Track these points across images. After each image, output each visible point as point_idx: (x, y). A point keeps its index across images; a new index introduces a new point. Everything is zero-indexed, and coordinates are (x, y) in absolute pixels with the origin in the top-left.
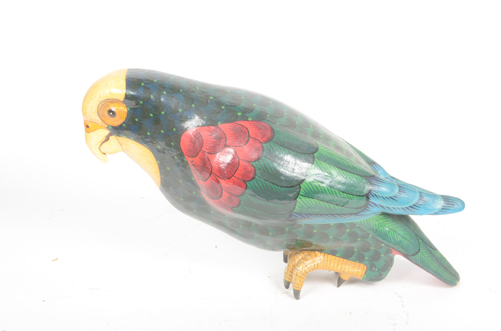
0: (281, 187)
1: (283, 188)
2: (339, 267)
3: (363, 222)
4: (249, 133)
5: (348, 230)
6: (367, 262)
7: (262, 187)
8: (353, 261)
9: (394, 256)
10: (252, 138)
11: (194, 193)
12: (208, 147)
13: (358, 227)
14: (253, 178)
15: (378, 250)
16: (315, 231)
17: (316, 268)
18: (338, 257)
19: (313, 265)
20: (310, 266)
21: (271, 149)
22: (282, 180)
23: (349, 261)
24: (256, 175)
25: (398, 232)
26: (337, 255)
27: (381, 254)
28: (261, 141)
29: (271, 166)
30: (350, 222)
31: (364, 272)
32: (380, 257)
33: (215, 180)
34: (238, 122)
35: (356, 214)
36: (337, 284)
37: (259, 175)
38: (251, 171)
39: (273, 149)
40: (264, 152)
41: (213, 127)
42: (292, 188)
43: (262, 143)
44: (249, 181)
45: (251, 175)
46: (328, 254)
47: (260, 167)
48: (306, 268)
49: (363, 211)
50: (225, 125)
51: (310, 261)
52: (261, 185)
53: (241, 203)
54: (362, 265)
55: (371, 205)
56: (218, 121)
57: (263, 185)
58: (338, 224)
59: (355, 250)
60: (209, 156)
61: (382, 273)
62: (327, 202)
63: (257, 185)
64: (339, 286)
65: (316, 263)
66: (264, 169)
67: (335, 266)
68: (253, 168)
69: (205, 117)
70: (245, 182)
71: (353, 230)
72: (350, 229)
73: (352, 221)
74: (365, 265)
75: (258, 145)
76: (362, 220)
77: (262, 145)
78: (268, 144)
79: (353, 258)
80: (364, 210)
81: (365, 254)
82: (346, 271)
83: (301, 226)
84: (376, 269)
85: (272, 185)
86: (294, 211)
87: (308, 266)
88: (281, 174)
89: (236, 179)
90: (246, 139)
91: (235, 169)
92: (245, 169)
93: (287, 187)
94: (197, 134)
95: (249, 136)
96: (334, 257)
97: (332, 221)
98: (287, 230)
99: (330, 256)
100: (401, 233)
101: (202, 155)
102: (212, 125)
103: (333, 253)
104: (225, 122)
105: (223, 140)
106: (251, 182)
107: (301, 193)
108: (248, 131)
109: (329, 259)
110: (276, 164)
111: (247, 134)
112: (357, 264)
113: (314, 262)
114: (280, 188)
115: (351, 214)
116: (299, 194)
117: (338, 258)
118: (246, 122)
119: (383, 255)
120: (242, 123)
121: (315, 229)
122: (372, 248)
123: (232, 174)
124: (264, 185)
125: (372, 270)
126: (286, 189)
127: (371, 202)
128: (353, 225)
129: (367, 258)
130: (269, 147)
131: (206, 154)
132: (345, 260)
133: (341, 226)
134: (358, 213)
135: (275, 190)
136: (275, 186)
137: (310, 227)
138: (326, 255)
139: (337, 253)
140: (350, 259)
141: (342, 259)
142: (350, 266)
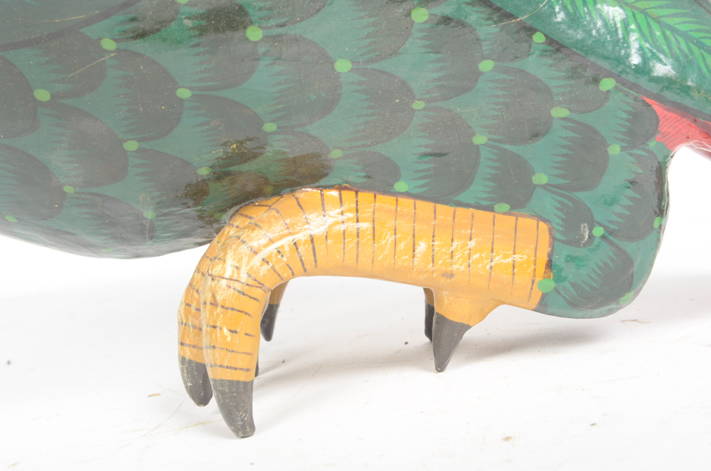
2: (422, 247)
5: (421, 16)
6: (548, 203)
8: (478, 207)
9: (667, 157)
15: (589, 119)
17: (309, 259)
18: (408, 195)
19: (286, 242)
20: (273, 248)
23: (461, 211)
25: (670, 21)
26: (401, 186)
27: (604, 144)
31: (543, 258)
32: (606, 158)
36: (433, 364)
46: (358, 187)
48: (257, 260)
54: (528, 223)
59: (480, 139)
61: (629, 247)
64: (440, 367)
65: (301, 237)
67: (401, 246)
72: (428, 2)
74: (540, 218)
79: (478, 189)
81: (527, 151)
82: (458, 267)
84: (598, 231)
87: (265, 253)
96: (385, 202)
98: (108, 44)
99: (365, 197)
100: (683, 28)
109: (366, 212)
112: (505, 222)
113: (290, 230)
117: (410, 202)
119: (615, 150)
122: (559, 112)
125: (576, 242)
129: (541, 178)
132: (445, 211)
138: (348, 195)
139: (397, 178)
140: (462, 197)
141: (430, 205)
142: (472, 244)
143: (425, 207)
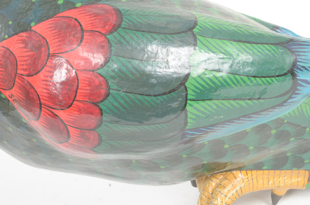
0: (155, 96)
1: (159, 97)
2: (271, 182)
3: (293, 114)
4: (81, 25)
5: (273, 132)
6: (309, 166)
7: (125, 105)
8: (288, 169)
10: (87, 31)
11: (34, 140)
12: (25, 67)
13: (287, 122)
14: (108, 95)
16: (226, 146)
19: (234, 191)
20: (231, 194)
21: (122, 41)
22: (153, 85)
23: (282, 171)
24: (109, 89)
26: (265, 168)
28: (103, 32)
29: (130, 66)
30: (274, 118)
31: (306, 179)
33: (50, 115)
34: (61, 15)
35: (281, 105)
37: (115, 87)
38: (100, 84)
39: (124, 39)
40: (113, 48)
41: (24, 34)
42: (173, 94)
43: (105, 35)
44: (102, 101)
45: (103, 91)
46: (251, 170)
47: (113, 74)
48: (227, 199)
49: (290, 98)
50: (42, 24)
51: (229, 187)
52: (122, 101)
53: (103, 138)
54: (302, 172)
55: (301, 85)
56: (31, 22)
57: (126, 102)
58: (258, 126)
59: (289, 154)
60: (30, 79)
62: (234, 99)
63: (116, 104)
65: (238, 188)
66: (119, 76)
67: (265, 183)
68: (101, 79)
69: (10, 23)
70: (96, 104)
71: (281, 129)
72: (276, 128)
73: (278, 117)
74: (306, 170)
75: (100, 39)
76: (290, 111)
77: (106, 38)
78: (115, 34)
79: (288, 165)
80: (292, 94)
82: (282, 184)
83: (203, 145)
85: (139, 97)
86: (187, 127)
87: (229, 195)
88: (149, 76)
89: (81, 105)
90: (79, 35)
91: (75, 88)
92: (89, 84)
93: (164, 94)
94: (5, 52)
95: (82, 30)
96: (261, 172)
97: (248, 125)
98: (185, 156)
99: (254, 172)
101: (19, 81)
102: (22, 31)
103: (258, 167)
104: (40, 20)
105: (43, 49)
106: (106, 102)
107: (189, 97)
108: (79, 23)
109: (254, 176)
110: (137, 62)
111: (79, 28)
112: (295, 172)
113: (234, 187)
114: (153, 98)
115: (274, 107)
116: (186, 100)
117: (267, 171)
118: (73, 10)
120: (66, 14)
121: (225, 144)
123: (73, 97)
124: (128, 100)
126: (164, 96)
127: (300, 80)
128: (279, 122)
129: (307, 161)
130: (118, 37)
131: (26, 78)
132: (277, 172)
133: (262, 128)
134: (285, 102)
135: (147, 104)
136: (146, 97)
137: (218, 143)
138: (249, 172)
139: (263, 166)
140: (283, 168)
141: (273, 171)
142: (285, 178)
143: (272, 172)
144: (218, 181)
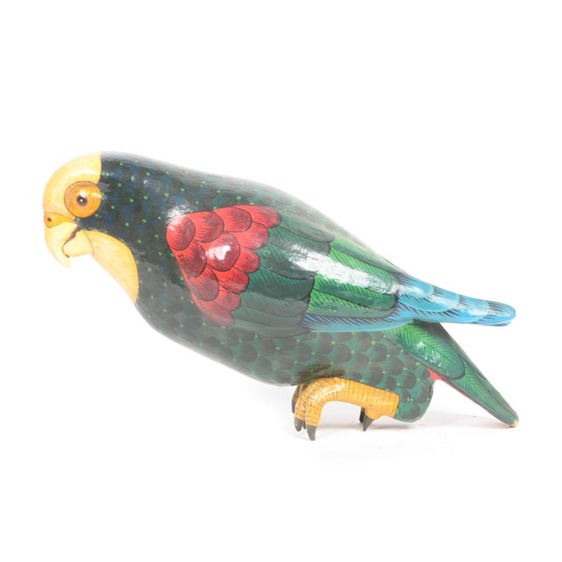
0: (291, 279)
1: (294, 281)
2: (365, 397)
3: (391, 331)
4: (251, 218)
5: (373, 343)
6: (400, 391)
7: (268, 280)
8: (381, 389)
9: (433, 383)
10: (254, 222)
11: (182, 298)
12: (201, 236)
13: (386, 338)
14: (257, 269)
15: (412, 371)
16: (333, 343)
17: (336, 397)
18: (363, 383)
19: (331, 392)
20: (327, 393)
21: (278, 235)
22: (292, 271)
23: (376, 389)
24: (260, 265)
25: (437, 349)
26: (362, 381)
27: (416, 378)
28: (266, 226)
29: (279, 253)
30: (376, 330)
31: (396, 405)
32: (416, 381)
34: (238, 207)
35: (383, 319)
36: (362, 429)
37: (264, 265)
38: (255, 260)
39: (280, 234)
40: (270, 238)
41: (207, 213)
42: (304, 281)
43: (267, 228)
44: (252, 273)
45: (255, 266)
46: (350, 380)
47: (266, 255)
49: (390, 315)
50: (222, 210)
51: (329, 388)
52: (266, 277)
53: (243, 304)
54: (394, 395)
55: (401, 308)
56: (214, 206)
57: (269, 278)
58: (362, 332)
59: (384, 372)
60: (203, 245)
61: (419, 405)
62: (347, 300)
63: (261, 278)
64: (364, 430)
65: (335, 391)
66: (269, 258)
67: (360, 396)
68: (257, 257)
69: (197, 203)
70: (247, 274)
71: (380, 342)
72: (376, 340)
73: (379, 330)
74: (397, 394)
75: (263, 230)
76: (390, 328)
77: (267, 230)
78: (274, 229)
79: (382, 384)
80: (393, 313)
81: (397, 377)
82: (374, 404)
83: (315, 335)
84: (412, 400)
85: (280, 277)
86: (307, 311)
87: (325, 394)
88: (291, 264)
89: (236, 271)
90: (248, 223)
91: (236, 258)
92: (247, 258)
93: (298, 279)
94: (187, 222)
95: (251, 221)
96: (357, 384)
97: (354, 329)
98: (298, 341)
99: (352, 382)
100: (440, 351)
101: (194, 245)
102: (206, 211)
103: (356, 378)
104: (221, 207)
105: (219, 226)
106: (255, 274)
107: (315, 287)
108: (250, 216)
109: (352, 387)
110: (285, 252)
111: (249, 219)
112: (387, 393)
113: (332, 389)
114: (289, 280)
115: (376, 319)
116: (312, 289)
117: (362, 385)
118: (247, 206)
119: (418, 380)
120: (242, 207)
121: (332, 340)
122: (405, 369)
123: (232, 264)
124: (271, 277)
125: (405, 402)
126: (297, 281)
127: (401, 303)
128: (379, 335)
129: (398, 384)
130: (276, 232)
131: (200, 243)
132: (372, 388)
133: (364, 336)
134: (386, 317)
135: (283, 283)
136: (284, 278)
137: (327, 336)
138: (348, 381)
139: (361, 379)
140: (377, 386)
141: (368, 387)
142: (378, 398)
143: (367, 387)
144: (319, 384)
